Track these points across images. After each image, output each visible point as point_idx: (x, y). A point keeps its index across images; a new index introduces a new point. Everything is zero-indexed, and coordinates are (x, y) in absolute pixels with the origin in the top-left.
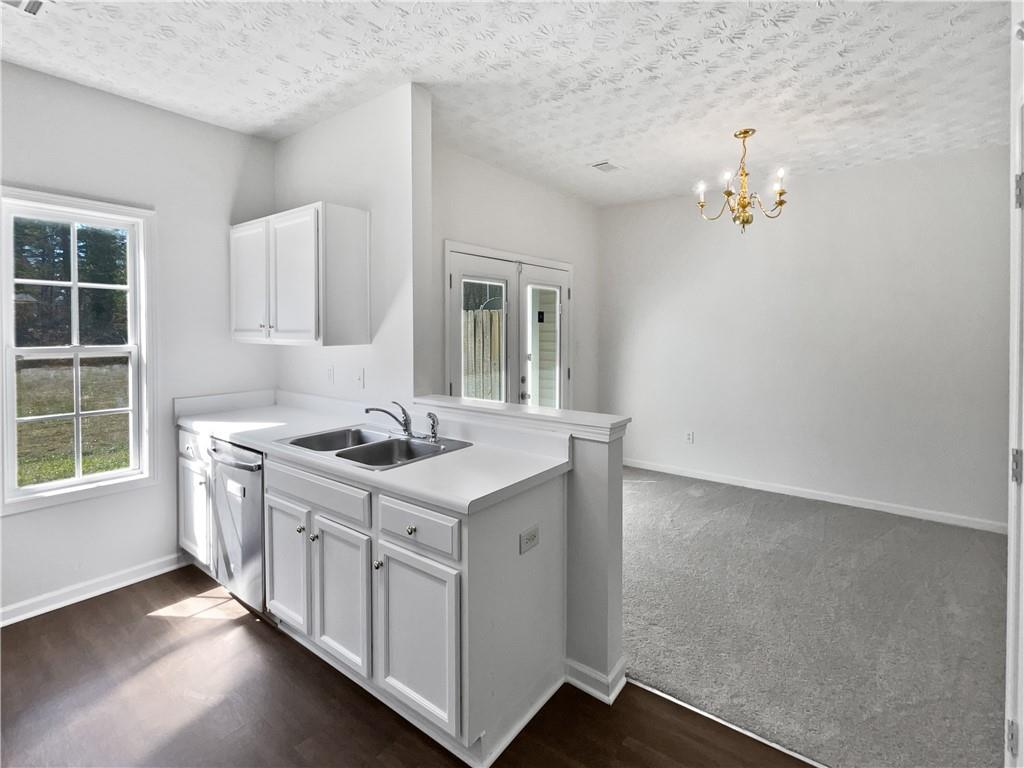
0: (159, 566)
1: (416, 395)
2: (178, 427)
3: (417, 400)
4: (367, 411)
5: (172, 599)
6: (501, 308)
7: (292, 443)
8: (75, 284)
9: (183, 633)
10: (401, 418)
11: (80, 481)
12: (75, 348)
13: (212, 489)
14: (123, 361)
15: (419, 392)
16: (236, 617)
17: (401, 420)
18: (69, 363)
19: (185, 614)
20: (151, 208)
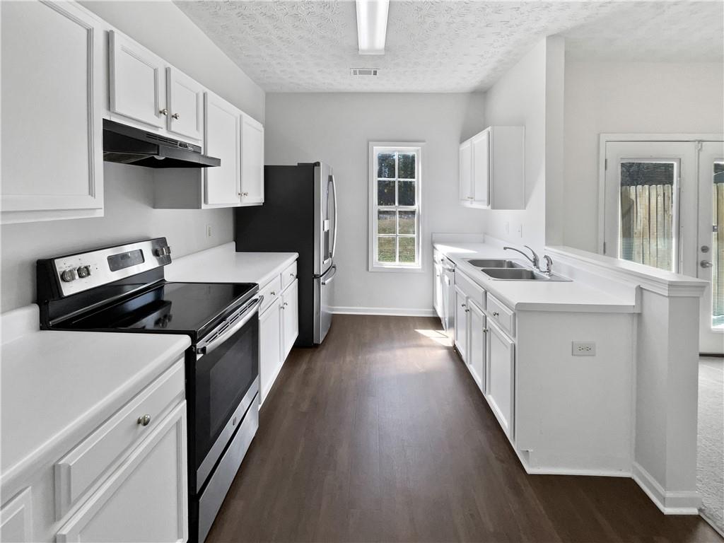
0: (426, 312)
1: (546, 245)
2: (434, 248)
3: (546, 248)
4: (505, 248)
5: (425, 328)
6: (671, 183)
7: (469, 262)
8: (396, 179)
9: (423, 342)
10: (532, 257)
11: (397, 264)
12: (397, 207)
13: (442, 280)
14: (413, 213)
15: (549, 242)
16: (446, 345)
17: (532, 259)
18: (394, 213)
19: (428, 335)
20: (424, 141)
